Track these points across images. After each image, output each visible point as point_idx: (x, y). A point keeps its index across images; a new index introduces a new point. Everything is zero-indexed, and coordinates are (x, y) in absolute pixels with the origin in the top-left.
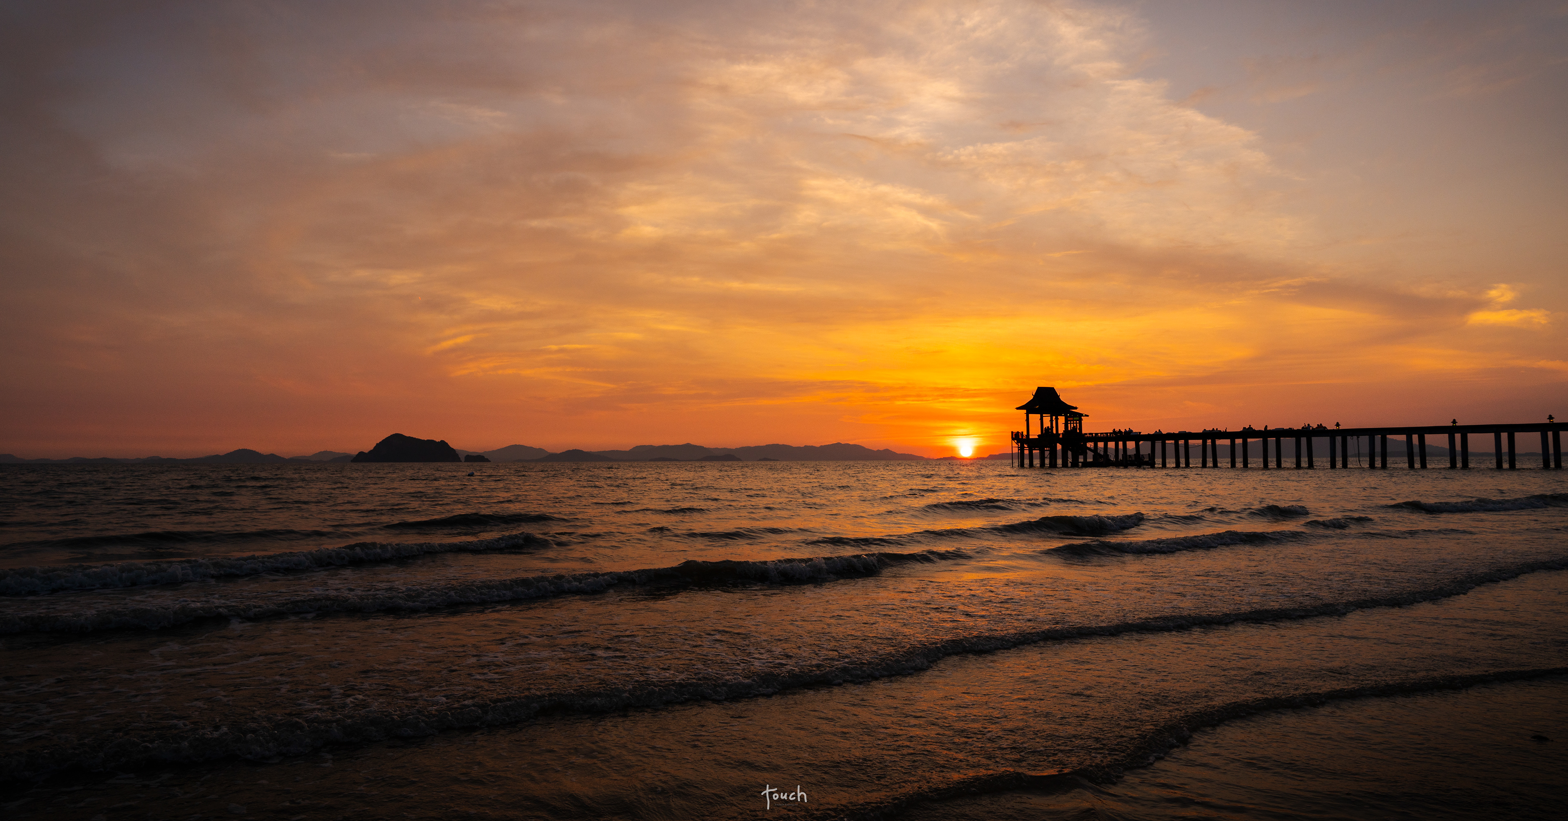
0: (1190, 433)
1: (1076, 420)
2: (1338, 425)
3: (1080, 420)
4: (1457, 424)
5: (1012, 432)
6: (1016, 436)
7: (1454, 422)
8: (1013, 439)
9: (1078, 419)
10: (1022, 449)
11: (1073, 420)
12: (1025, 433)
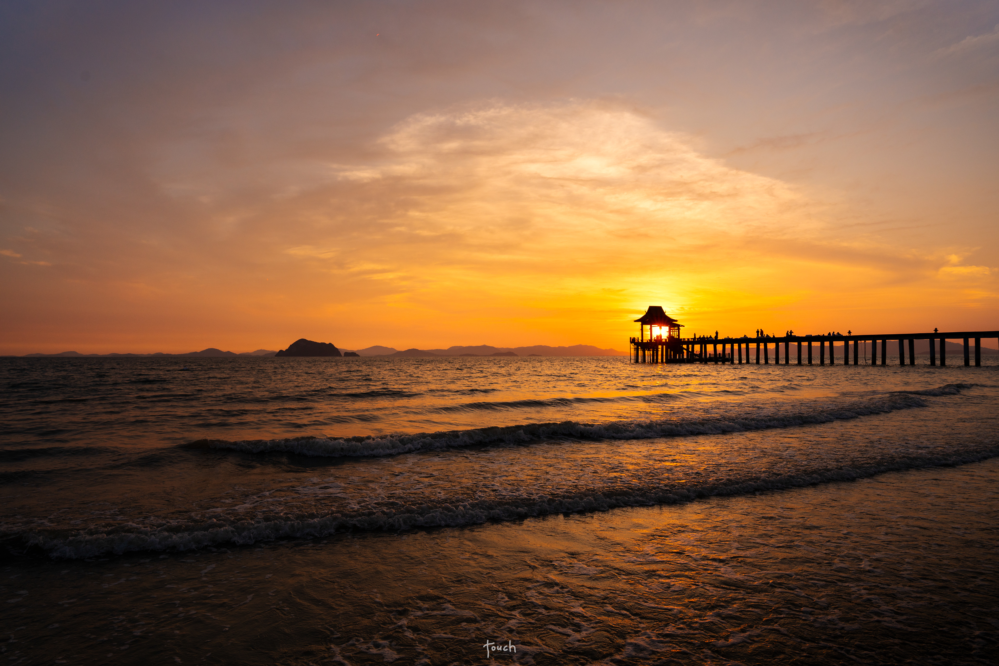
0: (750, 339)
1: (676, 329)
2: (850, 332)
3: (679, 329)
4: (938, 332)
5: (630, 338)
6: (633, 341)
7: (936, 330)
8: (631, 342)
9: (677, 328)
10: (637, 350)
11: (674, 329)
12: (640, 339)
